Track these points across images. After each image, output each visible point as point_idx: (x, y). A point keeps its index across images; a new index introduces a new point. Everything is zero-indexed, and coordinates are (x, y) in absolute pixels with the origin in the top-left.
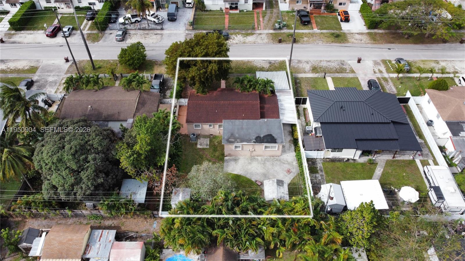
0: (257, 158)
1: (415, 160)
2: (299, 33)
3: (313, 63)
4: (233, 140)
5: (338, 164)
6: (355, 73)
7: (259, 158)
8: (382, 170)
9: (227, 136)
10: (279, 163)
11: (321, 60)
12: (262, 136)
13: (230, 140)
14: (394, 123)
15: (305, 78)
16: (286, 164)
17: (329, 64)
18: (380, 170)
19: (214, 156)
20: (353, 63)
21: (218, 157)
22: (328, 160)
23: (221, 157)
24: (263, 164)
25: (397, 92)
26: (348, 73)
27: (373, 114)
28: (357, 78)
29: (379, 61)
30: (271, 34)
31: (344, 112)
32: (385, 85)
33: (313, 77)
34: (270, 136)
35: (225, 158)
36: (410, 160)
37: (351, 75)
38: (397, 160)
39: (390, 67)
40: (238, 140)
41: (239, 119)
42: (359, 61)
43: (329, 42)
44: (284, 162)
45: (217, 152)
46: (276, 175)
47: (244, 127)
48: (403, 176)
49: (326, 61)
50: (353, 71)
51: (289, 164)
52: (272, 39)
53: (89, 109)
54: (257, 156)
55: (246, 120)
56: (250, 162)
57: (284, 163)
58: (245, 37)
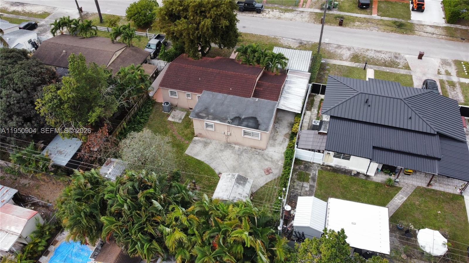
0: (234, 146)
1: (463, 197)
2: (352, 16)
3: (357, 51)
4: (204, 115)
5: (342, 177)
6: (411, 70)
7: (237, 147)
8: (405, 198)
9: (199, 109)
10: (259, 158)
11: (368, 48)
12: (243, 117)
13: (200, 114)
14: (442, 136)
15: (339, 65)
16: (269, 161)
17: (378, 55)
18: (402, 198)
19: (183, 133)
20: (411, 59)
21: (186, 136)
22: (329, 168)
23: (190, 136)
24: (238, 154)
25: (465, 101)
26: (400, 68)
27: (410, 118)
28: (411, 76)
29: (450, 61)
30: (316, 13)
31: (369, 108)
32: (448, 91)
33: (350, 66)
34: (255, 119)
35: (195, 137)
36: (454, 195)
37: (403, 72)
38: (434, 190)
39: (465, 70)
40: (210, 116)
41: (224, 93)
42: (421, 56)
43: (387, 31)
44: (266, 158)
45: (188, 130)
46: (249, 171)
47: (226, 102)
48: (437, 215)
49: (375, 51)
50: (407, 67)
51: (272, 162)
52: (314, 19)
53: (63, 54)
54: (235, 144)
55: (232, 96)
56: (223, 148)
57: (266, 160)
58: (282, 12)
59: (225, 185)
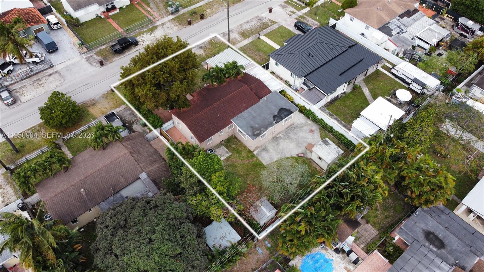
0: (278, 136)
1: (378, 69)
2: (198, 7)
3: (237, 30)
4: (258, 132)
5: (337, 103)
6: (276, 23)
7: (280, 135)
8: (367, 89)
9: (249, 132)
10: (298, 129)
11: (241, 23)
12: (276, 114)
14: (350, 47)
15: (244, 46)
16: (304, 126)
17: (250, 24)
18: (366, 90)
19: (244, 157)
20: (266, 15)
21: (248, 156)
22: (328, 104)
23: (250, 155)
24: (288, 138)
25: (319, 23)
26: (271, 25)
27: (333, 49)
28: (282, 26)
29: (283, 4)
30: (173, 19)
32: (307, 22)
33: (249, 42)
35: (254, 153)
36: (375, 71)
37: (275, 26)
38: (368, 76)
39: (296, 5)
40: (262, 129)
41: (244, 111)
42: (270, 11)
44: (301, 126)
45: (243, 153)
46: (306, 140)
47: (255, 115)
48: (383, 85)
49: (245, 23)
50: (274, 22)
51: (305, 125)
52: (180, 24)
54: (278, 135)
56: (276, 143)
57: (302, 127)
58: (152, 33)
59: (324, 152)
